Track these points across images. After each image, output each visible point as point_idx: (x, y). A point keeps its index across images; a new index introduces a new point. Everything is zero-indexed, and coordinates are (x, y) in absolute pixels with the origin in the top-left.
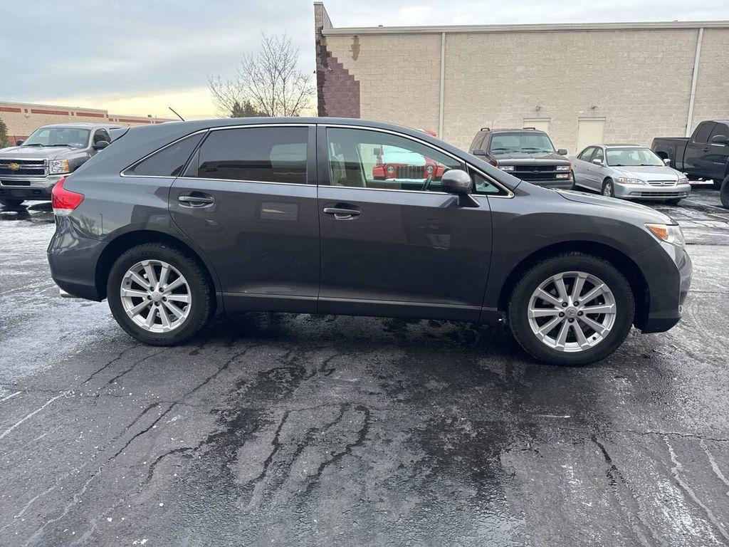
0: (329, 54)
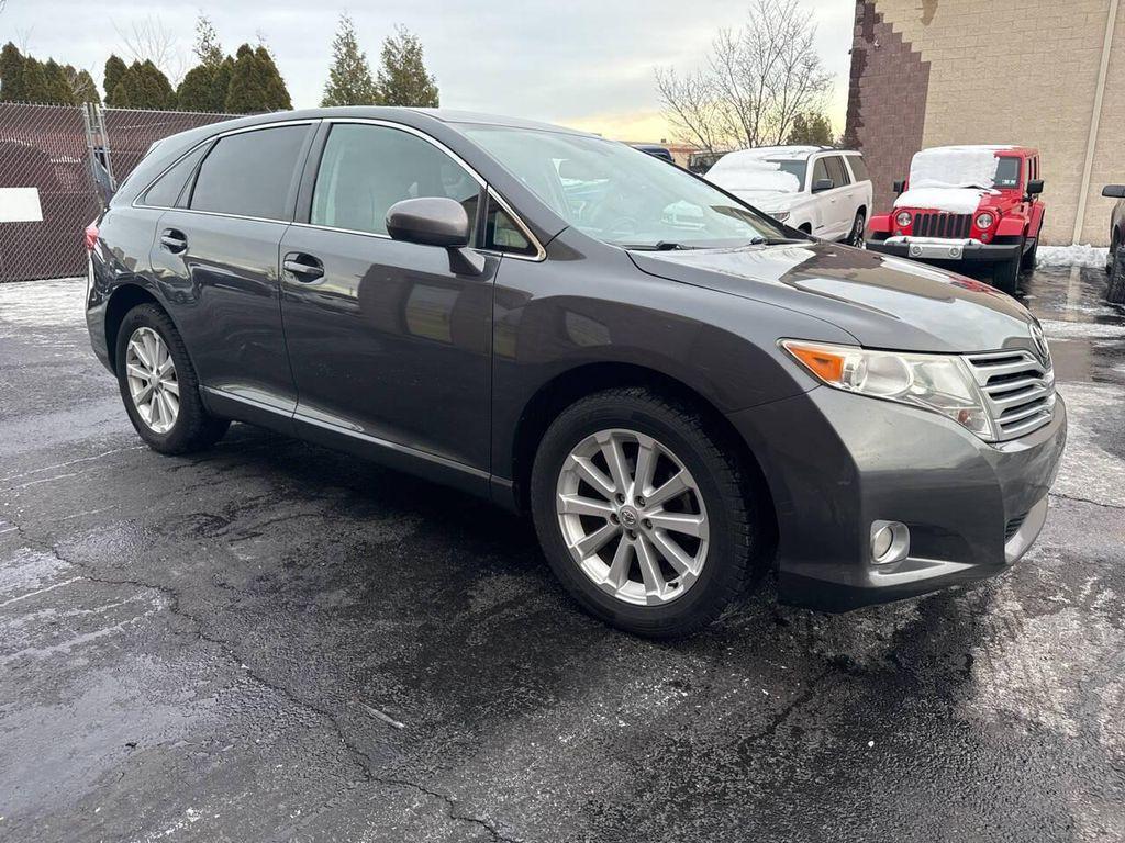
0: (877, 18)
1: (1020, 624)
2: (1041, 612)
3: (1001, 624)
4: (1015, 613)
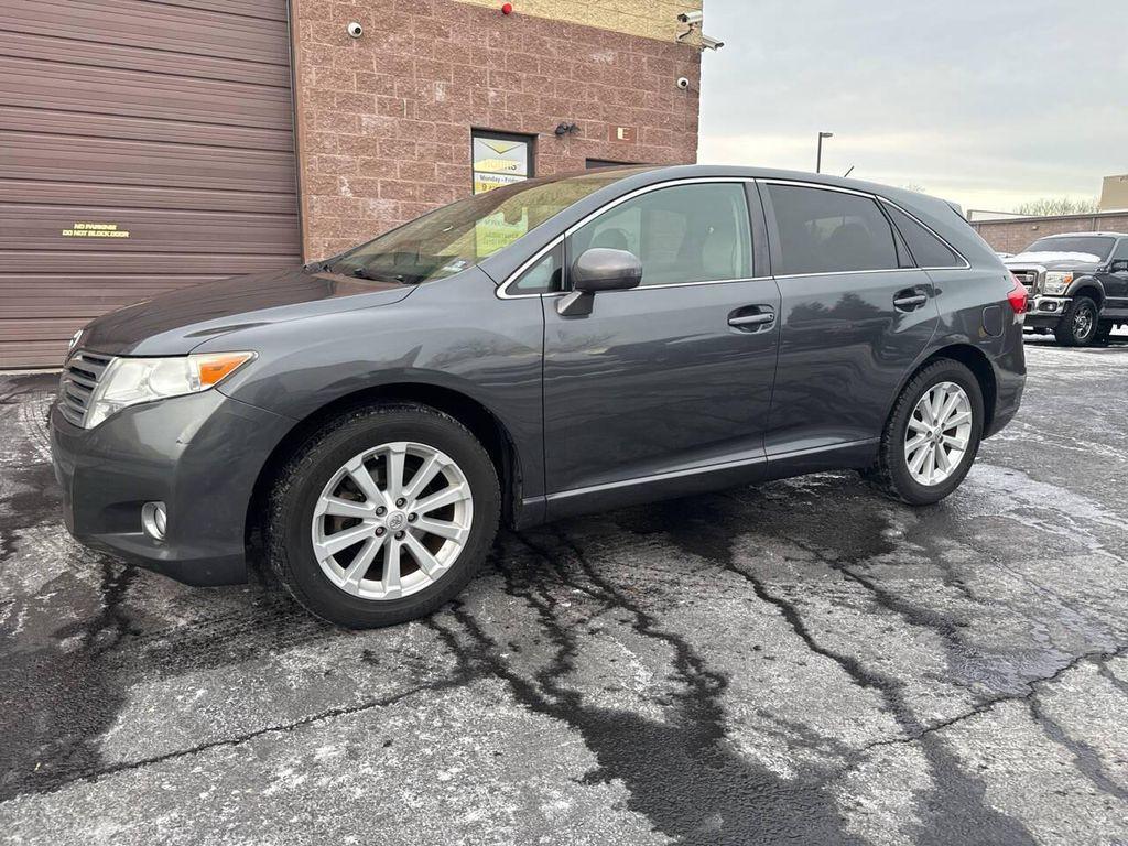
1: (71, 565)
2: (58, 580)
3: (84, 560)
4: (79, 571)
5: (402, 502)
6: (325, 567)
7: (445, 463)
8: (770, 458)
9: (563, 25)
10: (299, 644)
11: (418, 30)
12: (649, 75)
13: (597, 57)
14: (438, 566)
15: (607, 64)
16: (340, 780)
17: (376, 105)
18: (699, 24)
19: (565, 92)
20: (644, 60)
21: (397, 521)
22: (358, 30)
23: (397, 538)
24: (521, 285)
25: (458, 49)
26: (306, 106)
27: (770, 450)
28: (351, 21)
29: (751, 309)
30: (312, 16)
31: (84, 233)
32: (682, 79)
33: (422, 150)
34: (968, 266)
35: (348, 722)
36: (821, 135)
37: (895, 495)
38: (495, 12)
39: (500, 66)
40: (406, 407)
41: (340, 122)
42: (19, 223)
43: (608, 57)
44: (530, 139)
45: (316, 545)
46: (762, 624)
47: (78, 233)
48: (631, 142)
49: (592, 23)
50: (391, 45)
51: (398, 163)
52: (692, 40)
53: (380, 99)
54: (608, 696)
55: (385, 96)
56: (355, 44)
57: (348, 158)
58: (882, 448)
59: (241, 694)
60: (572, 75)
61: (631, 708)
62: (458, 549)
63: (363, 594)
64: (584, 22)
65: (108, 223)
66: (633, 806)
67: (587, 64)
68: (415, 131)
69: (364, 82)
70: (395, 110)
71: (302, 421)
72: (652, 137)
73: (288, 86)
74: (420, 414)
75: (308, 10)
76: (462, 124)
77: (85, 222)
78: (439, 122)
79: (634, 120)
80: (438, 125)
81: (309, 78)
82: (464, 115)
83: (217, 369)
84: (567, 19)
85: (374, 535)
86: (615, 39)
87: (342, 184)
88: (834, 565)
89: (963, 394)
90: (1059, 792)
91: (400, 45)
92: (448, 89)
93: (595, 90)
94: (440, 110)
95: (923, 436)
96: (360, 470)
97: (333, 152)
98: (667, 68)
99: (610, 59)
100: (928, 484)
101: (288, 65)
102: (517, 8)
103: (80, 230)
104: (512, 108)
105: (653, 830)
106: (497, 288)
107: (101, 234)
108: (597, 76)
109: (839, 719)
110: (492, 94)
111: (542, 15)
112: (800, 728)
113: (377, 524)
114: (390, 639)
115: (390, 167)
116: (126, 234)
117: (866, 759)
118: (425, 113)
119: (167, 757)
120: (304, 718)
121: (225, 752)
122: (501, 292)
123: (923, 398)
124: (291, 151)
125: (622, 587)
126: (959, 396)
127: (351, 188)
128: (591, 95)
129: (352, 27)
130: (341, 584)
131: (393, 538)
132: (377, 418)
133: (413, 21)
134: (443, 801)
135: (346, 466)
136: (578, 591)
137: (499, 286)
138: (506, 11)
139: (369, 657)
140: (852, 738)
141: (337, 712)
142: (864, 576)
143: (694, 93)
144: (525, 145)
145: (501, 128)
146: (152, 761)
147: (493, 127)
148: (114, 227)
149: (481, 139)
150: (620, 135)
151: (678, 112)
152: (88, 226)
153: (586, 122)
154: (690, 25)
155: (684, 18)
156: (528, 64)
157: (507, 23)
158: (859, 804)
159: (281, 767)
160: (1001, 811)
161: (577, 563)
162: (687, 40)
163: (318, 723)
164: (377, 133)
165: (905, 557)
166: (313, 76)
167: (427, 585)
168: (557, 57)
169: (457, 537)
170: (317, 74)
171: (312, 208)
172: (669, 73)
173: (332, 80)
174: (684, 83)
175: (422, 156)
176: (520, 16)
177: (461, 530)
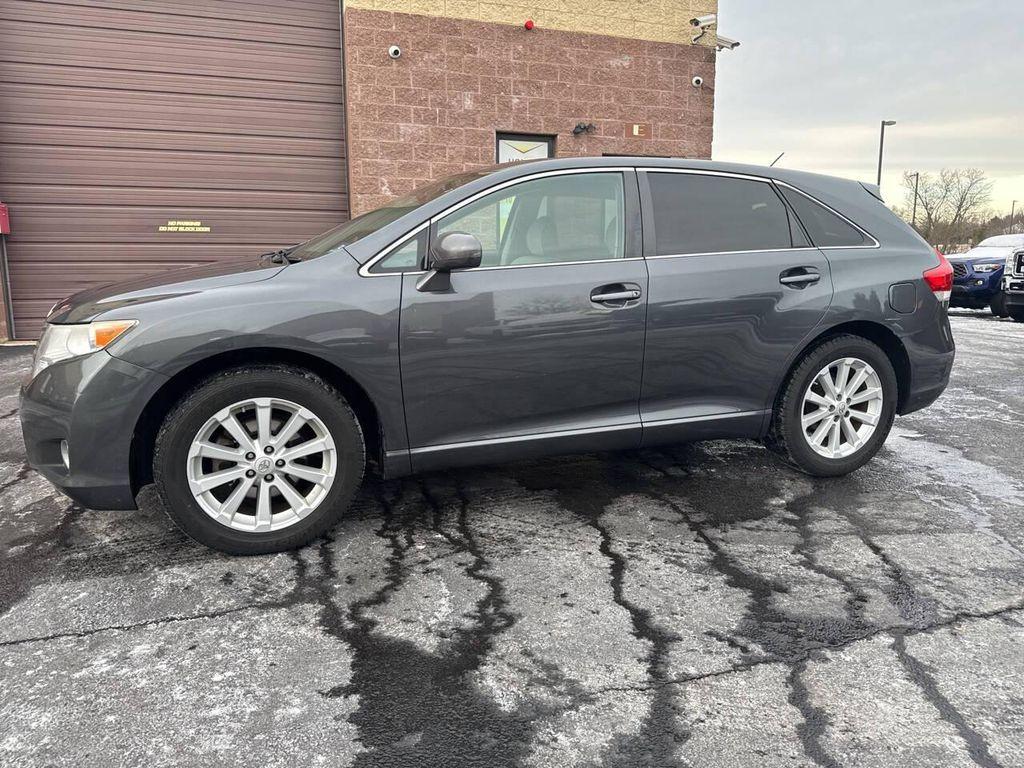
5: (269, 450)
6: (200, 500)
7: (308, 418)
8: (645, 425)
9: (581, 35)
10: (181, 563)
11: (449, 49)
12: (663, 76)
13: (614, 63)
14: (305, 506)
15: (624, 68)
16: (136, 672)
17: (412, 115)
18: (714, 27)
19: (583, 95)
20: (659, 63)
21: (264, 465)
22: (396, 52)
23: (266, 479)
24: (384, 265)
25: (483, 63)
26: (353, 118)
27: (646, 417)
28: (392, 45)
29: (618, 287)
30: (358, 43)
31: (175, 229)
32: (696, 78)
33: (453, 152)
34: (878, 245)
35: (174, 628)
36: (884, 123)
37: (794, 465)
38: (518, 29)
39: (523, 75)
40: (270, 368)
41: (381, 132)
42: (127, 221)
43: (626, 61)
44: (550, 139)
45: (191, 481)
46: (586, 574)
47: (170, 229)
48: (645, 137)
49: (610, 32)
50: (426, 63)
51: (431, 165)
52: (706, 42)
53: (415, 110)
54: (401, 626)
55: (419, 107)
56: (395, 64)
57: (388, 161)
58: (775, 420)
59: (111, 600)
60: (589, 80)
61: (412, 639)
62: (324, 493)
63: (235, 525)
64: (601, 32)
65: (194, 220)
66: (353, 718)
67: (605, 69)
68: (446, 136)
69: (402, 96)
70: (430, 119)
71: (173, 378)
72: (667, 133)
73: (341, 103)
74: (283, 374)
75: (355, 37)
76: (488, 129)
77: (177, 220)
78: (468, 128)
79: (649, 118)
80: (466, 131)
81: (355, 94)
82: (490, 120)
83: (111, 333)
84: (586, 30)
85: (245, 477)
86: (632, 46)
87: (383, 184)
88: (694, 527)
89: (870, 369)
90: (759, 752)
91: (434, 62)
92: (476, 99)
93: (612, 92)
94: (470, 118)
95: (824, 410)
96: (228, 420)
97: (375, 156)
98: (682, 68)
99: (626, 64)
100: (832, 457)
101: (341, 85)
102: (538, 24)
103: (173, 226)
104: (533, 113)
105: (355, 740)
106: (360, 268)
107: (188, 229)
108: (614, 79)
109: (593, 664)
110: (516, 101)
111: (562, 28)
112: (549, 668)
113: (247, 468)
114: (255, 566)
115: (425, 168)
116: (208, 229)
117: (592, 701)
118: (456, 119)
119: (24, 641)
120: (144, 621)
121: (67, 643)
122: (364, 271)
123: (821, 372)
124: (343, 157)
125: (482, 535)
126: (866, 372)
127: (390, 188)
128: (608, 97)
129: (393, 49)
130: (214, 515)
131: (263, 480)
132: (242, 376)
133: (445, 40)
134: (203, 697)
135: (215, 416)
136: (440, 536)
137: (361, 266)
138: (529, 27)
139: (228, 579)
140: (591, 682)
141: (172, 619)
142: (716, 539)
143: (708, 90)
144: (546, 144)
145: (524, 131)
146: (13, 643)
147: (517, 130)
148: (198, 224)
149: (507, 142)
150: (636, 131)
151: (693, 108)
152: (179, 223)
153: (602, 121)
154: (703, 28)
155: (696, 22)
156: (549, 72)
157: (530, 37)
158: (555, 740)
159: (100, 657)
160: (688, 761)
161: (458, 511)
162: (702, 42)
163: (152, 627)
164: (413, 139)
165: (772, 523)
166: (359, 93)
167: (294, 522)
168: (576, 65)
169: (323, 482)
170: (362, 90)
171: (357, 205)
172: (685, 73)
173: (375, 95)
174: (698, 82)
175: (452, 158)
176: (541, 30)
177: (326, 476)
